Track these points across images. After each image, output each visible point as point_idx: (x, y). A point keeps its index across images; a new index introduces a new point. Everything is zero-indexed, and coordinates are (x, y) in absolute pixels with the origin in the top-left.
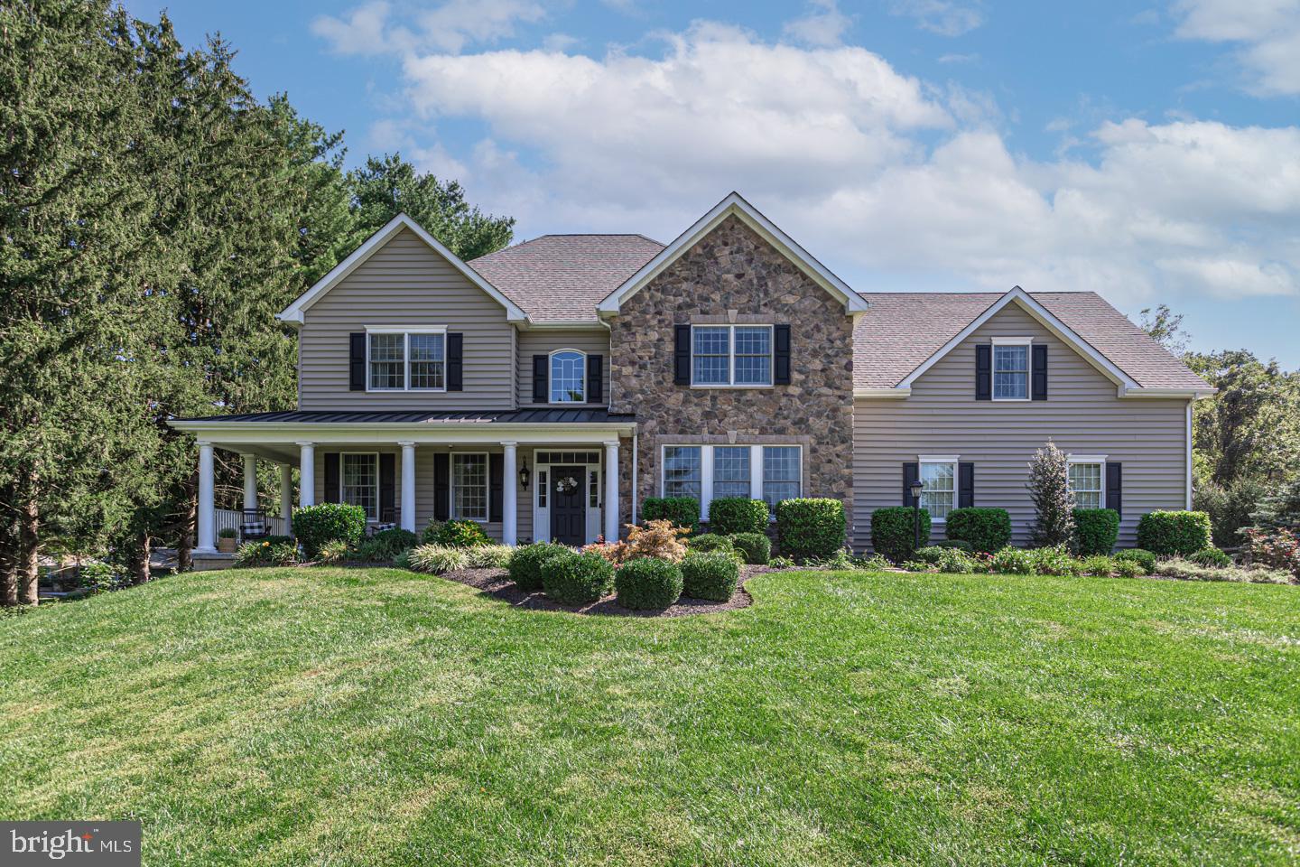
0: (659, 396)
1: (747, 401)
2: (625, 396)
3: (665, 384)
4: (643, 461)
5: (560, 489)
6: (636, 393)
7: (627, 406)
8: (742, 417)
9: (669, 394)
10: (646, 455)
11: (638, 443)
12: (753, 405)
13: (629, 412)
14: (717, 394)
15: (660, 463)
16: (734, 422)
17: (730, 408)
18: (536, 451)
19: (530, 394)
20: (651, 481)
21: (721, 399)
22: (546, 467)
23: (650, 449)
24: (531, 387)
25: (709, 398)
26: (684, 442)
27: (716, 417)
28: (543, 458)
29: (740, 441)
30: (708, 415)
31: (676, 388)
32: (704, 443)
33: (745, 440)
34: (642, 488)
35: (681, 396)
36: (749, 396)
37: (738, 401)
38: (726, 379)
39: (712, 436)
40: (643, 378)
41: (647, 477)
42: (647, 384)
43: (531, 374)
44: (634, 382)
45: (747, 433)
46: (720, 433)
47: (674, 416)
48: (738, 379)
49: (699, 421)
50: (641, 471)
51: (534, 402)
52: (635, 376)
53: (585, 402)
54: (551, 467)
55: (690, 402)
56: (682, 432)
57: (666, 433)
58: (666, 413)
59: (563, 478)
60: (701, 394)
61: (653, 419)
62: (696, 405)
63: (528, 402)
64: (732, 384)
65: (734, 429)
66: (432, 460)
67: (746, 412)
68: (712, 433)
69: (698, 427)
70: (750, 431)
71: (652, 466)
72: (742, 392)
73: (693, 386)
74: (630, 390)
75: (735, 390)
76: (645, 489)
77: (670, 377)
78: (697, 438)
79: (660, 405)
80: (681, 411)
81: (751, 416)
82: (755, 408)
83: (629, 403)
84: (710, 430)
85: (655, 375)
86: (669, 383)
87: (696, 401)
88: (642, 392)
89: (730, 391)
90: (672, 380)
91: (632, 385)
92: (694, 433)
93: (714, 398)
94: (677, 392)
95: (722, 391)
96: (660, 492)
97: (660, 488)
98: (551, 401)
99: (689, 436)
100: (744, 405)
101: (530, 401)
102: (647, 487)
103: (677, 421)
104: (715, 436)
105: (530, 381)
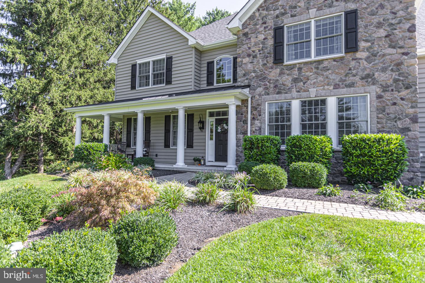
0: (264, 72)
1: (324, 67)
2: (244, 75)
3: (268, 65)
4: (255, 112)
5: (219, 130)
6: (251, 73)
7: (246, 81)
8: (320, 78)
9: (270, 70)
10: (256, 109)
11: (252, 102)
12: (328, 70)
13: (247, 84)
14: (302, 66)
15: (265, 113)
16: (314, 83)
17: (311, 74)
18: (208, 111)
19: (206, 82)
20: (259, 125)
21: (305, 69)
22: (213, 119)
23: (258, 105)
24: (206, 79)
25: (296, 69)
26: (280, 99)
27: (302, 81)
28: (211, 115)
29: (319, 95)
30: (295, 80)
31: (275, 66)
32: (293, 99)
33: (322, 94)
34: (254, 129)
35: (278, 70)
36: (326, 64)
37: (317, 68)
38: (309, 55)
39: (298, 93)
40: (255, 63)
41: (257, 122)
42: (257, 66)
43: (206, 72)
44: (250, 66)
45: (324, 89)
46: (305, 91)
47: (274, 84)
48: (318, 54)
49: (290, 85)
50: (253, 119)
51: (207, 86)
52: (251, 63)
53: (232, 83)
54: (216, 119)
55: (284, 74)
56: (279, 93)
57: (268, 94)
58: (268, 82)
59: (220, 125)
60: (291, 67)
61: (260, 87)
62: (288, 75)
63: (204, 86)
64: (313, 58)
65: (314, 88)
66: (164, 119)
67: (323, 75)
68: (298, 92)
69: (289, 89)
70: (326, 87)
71: (260, 115)
72: (320, 62)
73: (286, 63)
74: (247, 71)
75: (315, 62)
76: (256, 130)
77: (271, 60)
78: (288, 96)
79: (265, 78)
80: (278, 80)
81: (327, 77)
82: (330, 71)
83: (247, 79)
84: (298, 90)
85: (262, 60)
86: (270, 64)
87: (288, 72)
88: (255, 71)
89: (311, 63)
90: (272, 61)
91: (248, 68)
92: (286, 93)
93: (300, 69)
94: (276, 68)
95: (306, 63)
96: (265, 131)
97: (265, 129)
98: (215, 84)
99: (283, 95)
100: (321, 70)
101: (205, 85)
102: (257, 129)
103: (276, 86)
104: (300, 93)
105: (206, 75)
